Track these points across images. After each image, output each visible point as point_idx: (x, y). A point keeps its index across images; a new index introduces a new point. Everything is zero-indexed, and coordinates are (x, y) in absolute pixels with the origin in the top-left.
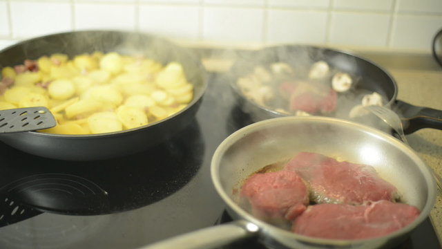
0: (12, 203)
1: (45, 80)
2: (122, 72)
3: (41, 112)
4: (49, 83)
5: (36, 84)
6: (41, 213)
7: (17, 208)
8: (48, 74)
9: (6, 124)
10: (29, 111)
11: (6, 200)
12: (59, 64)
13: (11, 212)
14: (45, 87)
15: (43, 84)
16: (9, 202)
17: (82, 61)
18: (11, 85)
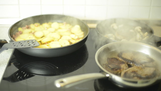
0: (24, 73)
1: (33, 31)
2: (60, 28)
3: (34, 41)
4: (34, 32)
5: (30, 33)
6: (34, 76)
7: (26, 74)
8: (34, 29)
9: (23, 45)
10: (30, 41)
11: (22, 72)
12: (37, 26)
13: (24, 76)
14: (33, 34)
15: (32, 33)
16: (23, 72)
17: (45, 25)
18: (21, 33)
